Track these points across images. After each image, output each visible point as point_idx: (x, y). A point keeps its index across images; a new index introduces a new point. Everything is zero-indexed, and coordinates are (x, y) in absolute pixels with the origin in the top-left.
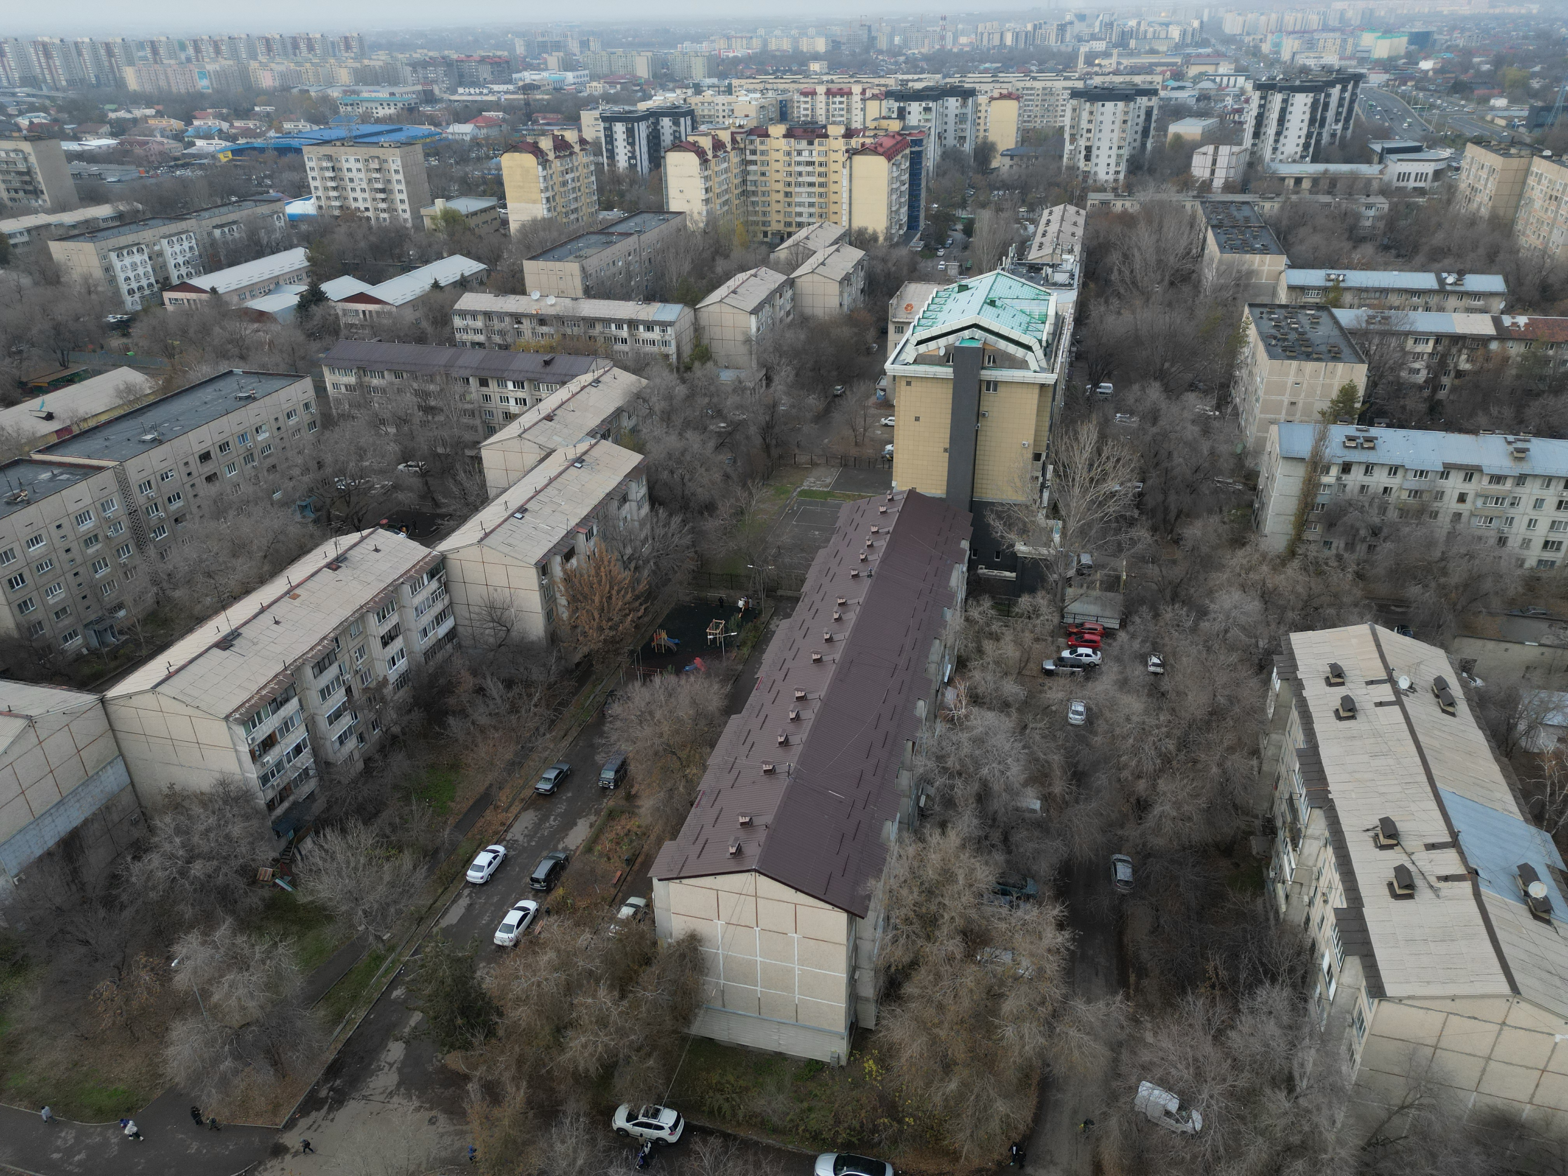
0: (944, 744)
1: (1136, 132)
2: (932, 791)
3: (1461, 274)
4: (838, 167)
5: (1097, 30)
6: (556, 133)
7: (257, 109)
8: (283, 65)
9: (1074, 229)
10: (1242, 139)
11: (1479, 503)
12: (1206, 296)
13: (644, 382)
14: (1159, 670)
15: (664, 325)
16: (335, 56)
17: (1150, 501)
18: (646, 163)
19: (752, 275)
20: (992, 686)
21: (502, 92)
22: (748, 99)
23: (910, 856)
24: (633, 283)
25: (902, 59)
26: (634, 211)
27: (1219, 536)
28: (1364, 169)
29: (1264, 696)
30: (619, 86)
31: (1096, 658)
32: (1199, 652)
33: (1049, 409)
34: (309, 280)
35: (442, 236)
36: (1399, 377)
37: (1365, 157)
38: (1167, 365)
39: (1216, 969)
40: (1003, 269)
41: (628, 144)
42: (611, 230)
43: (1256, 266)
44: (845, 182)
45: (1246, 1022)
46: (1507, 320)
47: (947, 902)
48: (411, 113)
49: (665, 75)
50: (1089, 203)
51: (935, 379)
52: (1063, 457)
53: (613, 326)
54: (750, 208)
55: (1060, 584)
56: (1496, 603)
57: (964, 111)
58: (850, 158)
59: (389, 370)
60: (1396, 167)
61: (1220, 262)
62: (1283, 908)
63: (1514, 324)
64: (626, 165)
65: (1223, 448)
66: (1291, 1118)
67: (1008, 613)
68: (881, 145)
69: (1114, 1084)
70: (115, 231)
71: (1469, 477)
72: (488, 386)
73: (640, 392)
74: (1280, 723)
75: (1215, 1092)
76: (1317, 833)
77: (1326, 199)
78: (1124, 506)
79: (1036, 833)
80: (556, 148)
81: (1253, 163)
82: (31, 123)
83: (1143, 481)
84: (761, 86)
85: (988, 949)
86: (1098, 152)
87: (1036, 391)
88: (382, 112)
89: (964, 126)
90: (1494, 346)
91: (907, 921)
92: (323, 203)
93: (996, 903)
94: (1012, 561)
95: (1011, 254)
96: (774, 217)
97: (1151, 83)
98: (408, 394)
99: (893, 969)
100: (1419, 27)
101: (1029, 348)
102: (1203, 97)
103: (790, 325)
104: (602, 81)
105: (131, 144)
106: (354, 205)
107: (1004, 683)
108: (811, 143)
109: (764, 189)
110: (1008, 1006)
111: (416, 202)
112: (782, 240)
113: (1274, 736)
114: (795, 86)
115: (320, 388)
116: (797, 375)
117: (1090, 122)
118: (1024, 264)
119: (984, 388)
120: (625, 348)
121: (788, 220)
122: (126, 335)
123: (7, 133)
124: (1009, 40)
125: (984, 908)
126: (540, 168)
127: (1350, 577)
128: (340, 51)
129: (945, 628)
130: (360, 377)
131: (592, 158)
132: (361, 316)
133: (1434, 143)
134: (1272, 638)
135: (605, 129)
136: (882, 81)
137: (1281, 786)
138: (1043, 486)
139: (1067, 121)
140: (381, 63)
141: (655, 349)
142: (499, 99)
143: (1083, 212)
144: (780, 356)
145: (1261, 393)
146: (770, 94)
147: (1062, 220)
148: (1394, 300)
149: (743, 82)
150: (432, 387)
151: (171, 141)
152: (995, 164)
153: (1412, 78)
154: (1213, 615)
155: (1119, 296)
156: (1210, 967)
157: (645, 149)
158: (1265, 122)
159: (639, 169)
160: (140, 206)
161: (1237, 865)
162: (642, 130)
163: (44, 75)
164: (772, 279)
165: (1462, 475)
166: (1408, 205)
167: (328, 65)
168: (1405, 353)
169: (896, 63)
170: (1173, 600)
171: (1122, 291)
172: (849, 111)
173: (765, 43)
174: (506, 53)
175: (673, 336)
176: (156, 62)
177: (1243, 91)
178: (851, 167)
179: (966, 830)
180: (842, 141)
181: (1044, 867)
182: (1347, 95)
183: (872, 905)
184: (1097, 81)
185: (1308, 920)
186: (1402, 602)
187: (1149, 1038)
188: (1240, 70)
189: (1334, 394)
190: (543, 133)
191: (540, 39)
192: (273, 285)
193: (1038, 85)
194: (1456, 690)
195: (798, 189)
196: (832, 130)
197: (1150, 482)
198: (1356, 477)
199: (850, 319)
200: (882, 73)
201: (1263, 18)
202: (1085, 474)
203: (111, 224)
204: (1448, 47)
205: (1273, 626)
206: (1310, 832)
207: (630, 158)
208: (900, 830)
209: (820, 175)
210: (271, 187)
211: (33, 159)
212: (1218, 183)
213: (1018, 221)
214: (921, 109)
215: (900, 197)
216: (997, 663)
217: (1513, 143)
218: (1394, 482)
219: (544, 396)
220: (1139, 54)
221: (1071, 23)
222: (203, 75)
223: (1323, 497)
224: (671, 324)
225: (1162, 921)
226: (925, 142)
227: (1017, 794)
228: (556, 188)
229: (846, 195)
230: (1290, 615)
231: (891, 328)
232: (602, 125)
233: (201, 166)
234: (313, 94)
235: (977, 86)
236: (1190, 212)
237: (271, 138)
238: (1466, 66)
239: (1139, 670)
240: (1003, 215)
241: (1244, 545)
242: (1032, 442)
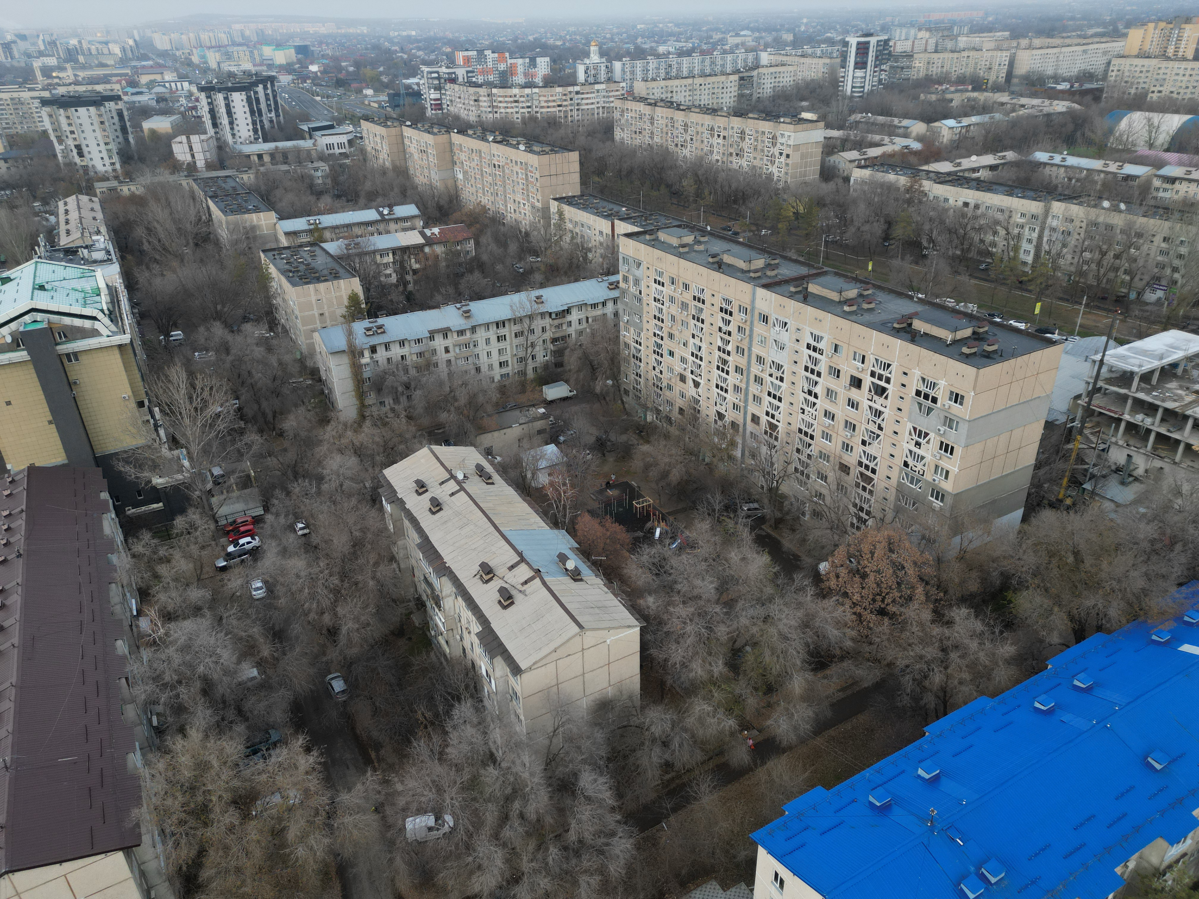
0: (155, 665)
1: (116, 130)
2: (160, 709)
3: (390, 207)
5: (42, 48)
9: (93, 214)
10: (205, 129)
11: (457, 350)
12: (228, 250)
14: (306, 531)
17: (249, 412)
20: (179, 600)
23: (162, 770)
27: (310, 421)
28: (302, 144)
29: (384, 519)
31: (256, 542)
32: (329, 507)
33: (134, 364)
36: (380, 281)
37: (299, 135)
38: (219, 307)
39: (423, 714)
40: (39, 257)
43: (255, 222)
45: (454, 737)
46: (428, 232)
47: (210, 788)
50: (98, 191)
51: (12, 365)
52: (164, 398)
55: (204, 497)
56: (489, 408)
60: (324, 140)
61: (227, 223)
62: (448, 651)
63: (432, 233)
65: (287, 358)
66: (502, 779)
67: (169, 536)
69: (389, 835)
71: (446, 336)
74: (400, 532)
75: (453, 795)
76: (449, 592)
77: (285, 167)
78: (231, 422)
79: (262, 694)
81: (221, 147)
83: (237, 398)
85: (259, 802)
86: (88, 149)
87: (116, 351)
90: (427, 250)
91: (181, 823)
93: (252, 763)
94: (155, 494)
95: (42, 244)
97: (112, 90)
99: (184, 868)
100: (298, 42)
101: (94, 318)
102: (160, 99)
107: (189, 593)
110: (292, 834)
113: (400, 543)
117: (70, 125)
118: (59, 250)
119: (65, 360)
125: (243, 773)
127: (404, 420)
129: (116, 571)
133: (340, 122)
134: (374, 478)
137: (417, 573)
138: (156, 426)
139: (47, 125)
143: (95, 199)
145: (297, 312)
147: (79, 208)
148: (357, 231)
153: (309, 78)
154: (328, 478)
155: (156, 261)
156: (419, 716)
158: (218, 115)
161: (410, 639)
165: (441, 335)
166: (341, 166)
168: (378, 265)
170: (296, 478)
171: (158, 257)
177: (191, 94)
179: (203, 723)
181: (279, 715)
182: (269, 91)
183: (143, 830)
184: (61, 90)
185: (464, 650)
186: (440, 426)
187: (399, 787)
188: (182, 77)
189: (346, 302)
194: (489, 468)
197: (243, 398)
198: (382, 355)
201: (184, 37)
202: (188, 406)
204: (323, 56)
205: (370, 470)
206: (444, 594)
208: (143, 755)
212: (200, 163)
213: (37, 214)
216: (176, 580)
217: (387, 118)
218: (405, 351)
220: (91, 68)
221: (14, 42)
223: (367, 373)
225: (378, 704)
227: (235, 672)
230: (379, 459)
236: (187, 188)
238: (340, 69)
239: (291, 537)
240: (18, 211)
241: (329, 421)
242: (130, 393)
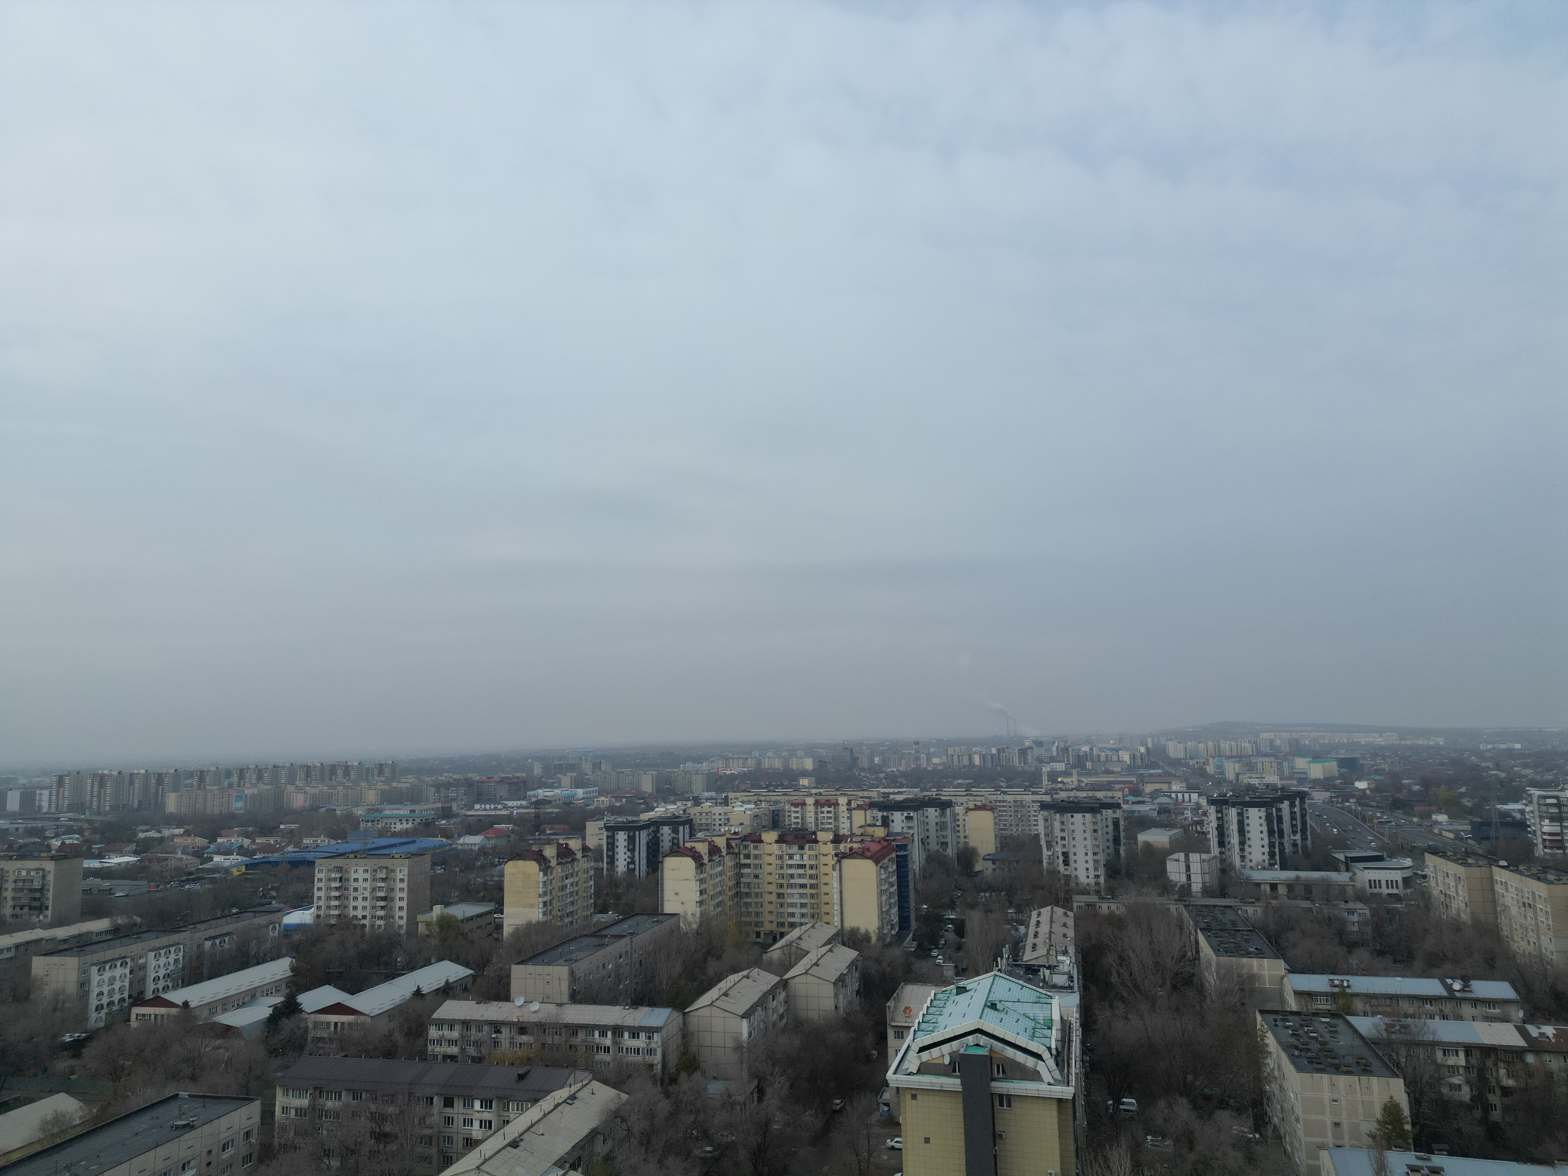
1: (1108, 840)
3: (1466, 979)
4: (828, 869)
5: (1055, 754)
6: (561, 841)
7: (282, 827)
8: (317, 789)
9: (1065, 930)
10: (1209, 848)
12: (1212, 1001)
13: (624, 1096)
15: (650, 1031)
16: (367, 779)
18: (644, 867)
19: (744, 977)
21: (516, 806)
22: (743, 809)
24: (621, 987)
25: (882, 775)
26: (629, 913)
28: (1333, 876)
30: (624, 800)
33: (1072, 1130)
34: (287, 991)
35: (434, 942)
36: (1440, 1093)
37: (1332, 865)
38: (1190, 1078)
40: (999, 970)
41: (628, 850)
42: (604, 933)
43: (1255, 970)
44: (836, 884)
46: (1533, 1031)
48: (427, 827)
49: (668, 789)
50: (1075, 905)
51: (942, 1092)
53: (597, 1033)
54: (743, 909)
57: (943, 819)
58: (839, 861)
59: (349, 1090)
60: (1365, 875)
61: (1218, 965)
63: (1540, 1034)
64: (625, 869)
68: (868, 849)
70: (105, 945)
72: (452, 1106)
73: (618, 1109)
77: (1306, 904)
80: (559, 855)
81: (1225, 869)
82: (63, 843)
84: (756, 798)
86: (1075, 858)
87: (1054, 1107)
88: (399, 827)
89: (945, 833)
90: (1530, 1059)
92: (322, 913)
95: (1006, 956)
96: (767, 917)
97: (1113, 798)
98: (363, 1119)
100: (1343, 754)
101: (1039, 1057)
102: (1163, 810)
103: (783, 1030)
104: (609, 796)
105: (150, 861)
106: (352, 913)
108: (802, 848)
109: (757, 890)
111: (415, 909)
112: (775, 940)
114: (787, 798)
115: (268, 1113)
116: (792, 1086)
117: (1062, 830)
118: (1020, 966)
119: (997, 1103)
120: (607, 1057)
121: (781, 920)
122: (77, 1055)
123: (36, 854)
124: (977, 761)
126: (541, 873)
128: (373, 776)
130: (314, 1100)
131: (592, 864)
132: (332, 1028)
133: (1393, 852)
135: (608, 837)
136: (866, 794)
139: (1041, 829)
140: (408, 785)
141: (639, 1058)
142: (512, 813)
143: (1070, 914)
144: (773, 1065)
145: (1299, 1111)
146: (763, 805)
147: (1052, 921)
148: (1407, 1007)
149: (739, 794)
150: (391, 1109)
151: (189, 857)
152: (978, 867)
153: (1353, 796)
155: (1122, 999)
157: (644, 854)
158: (1227, 833)
159: (637, 873)
160: (139, 919)
162: (643, 837)
163: (91, 801)
164: (764, 980)
166: (1389, 911)
167: (359, 788)
168: (1439, 1067)
169: (877, 779)
171: (1125, 994)
172: (836, 819)
173: (759, 763)
174: (524, 775)
175: (660, 1044)
176: (199, 788)
177: (1198, 806)
178: (840, 870)
180: (830, 846)
182: (1297, 810)
184: (1063, 795)
188: (1191, 788)
189: (1378, 1114)
190: (549, 842)
191: (557, 762)
192: (249, 997)
193: (1008, 798)
195: (790, 891)
196: (821, 836)
199: (847, 1023)
200: (865, 787)
201: (1201, 745)
203: (104, 938)
204: (1376, 771)
207: (629, 863)
209: (811, 877)
210: (274, 898)
211: (50, 878)
212: (1196, 887)
213: (1009, 922)
214: (904, 818)
215: (890, 898)
217: (1468, 854)
219: (512, 1116)
220: (1096, 774)
221: (1031, 748)
222: (239, 798)
224: (657, 1030)
226: (909, 847)
228: (554, 893)
229: (836, 896)
231: (890, 1033)
232: (606, 833)
233: (212, 881)
234: (338, 812)
235: (953, 799)
236: (1175, 915)
237: (288, 852)
238: (1399, 788)
240: (992, 916)
242: (1058, 1171)
